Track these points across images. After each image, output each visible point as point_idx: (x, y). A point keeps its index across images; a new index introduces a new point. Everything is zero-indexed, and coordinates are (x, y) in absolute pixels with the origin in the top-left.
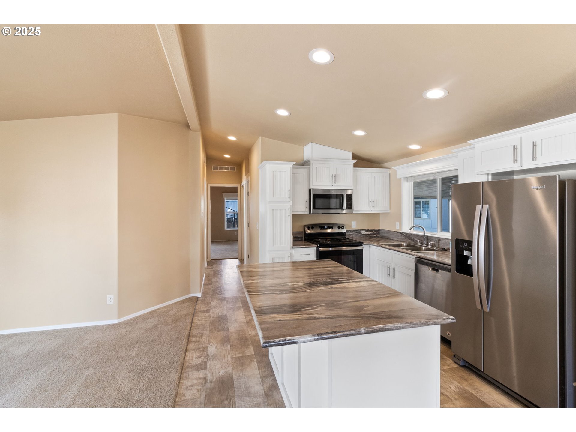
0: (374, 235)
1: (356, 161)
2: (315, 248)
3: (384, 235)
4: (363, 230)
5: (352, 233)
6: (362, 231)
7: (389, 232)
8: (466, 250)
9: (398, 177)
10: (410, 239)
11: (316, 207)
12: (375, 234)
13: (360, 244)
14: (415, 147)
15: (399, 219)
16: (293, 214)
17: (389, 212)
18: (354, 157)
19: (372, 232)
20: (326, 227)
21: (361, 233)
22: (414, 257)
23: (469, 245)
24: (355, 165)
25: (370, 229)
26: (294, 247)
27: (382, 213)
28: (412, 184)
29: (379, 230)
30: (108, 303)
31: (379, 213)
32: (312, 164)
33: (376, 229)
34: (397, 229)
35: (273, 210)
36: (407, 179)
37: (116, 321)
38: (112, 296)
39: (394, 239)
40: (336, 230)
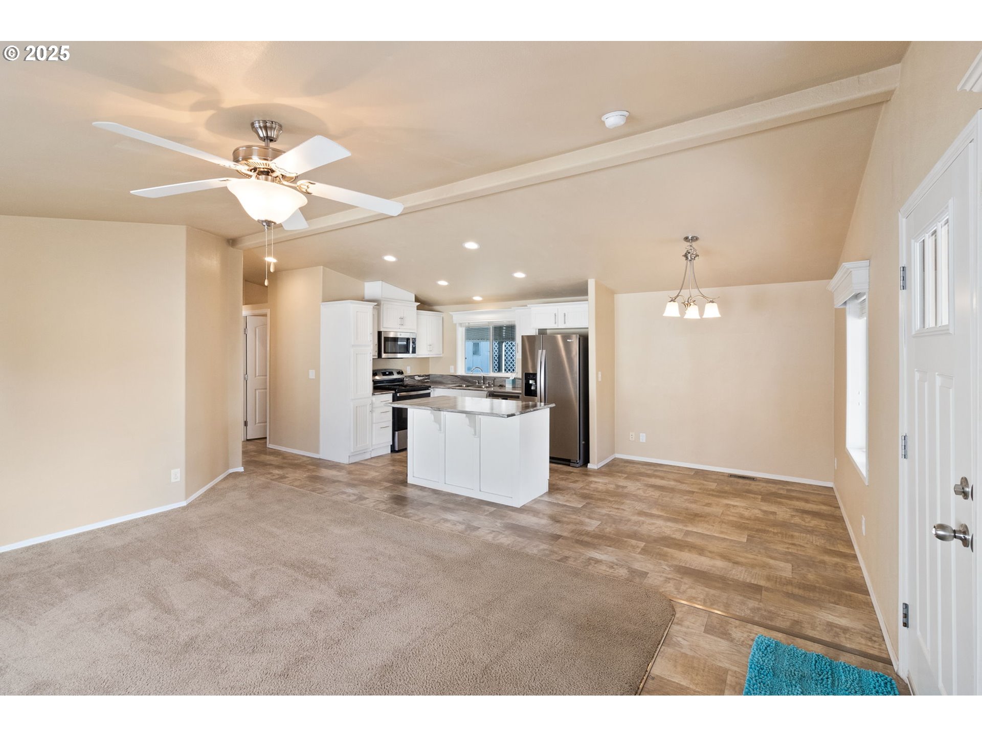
0: (426, 381)
1: (419, 304)
2: (392, 394)
3: (435, 380)
4: (416, 375)
5: (407, 380)
6: (416, 377)
7: (442, 376)
8: (531, 379)
9: (455, 322)
10: (466, 381)
11: (386, 351)
12: (426, 379)
13: (427, 388)
14: (477, 298)
15: (454, 362)
16: (373, 359)
17: (442, 356)
18: (417, 300)
19: (424, 378)
20: (387, 373)
21: (414, 379)
22: (486, 392)
23: (534, 376)
24: (419, 308)
25: (422, 374)
26: (375, 393)
27: (433, 357)
28: (464, 329)
29: (429, 375)
30: (173, 480)
31: (429, 358)
32: (383, 304)
33: (427, 374)
34: (451, 372)
35: (357, 354)
36: (461, 325)
37: (184, 504)
38: (178, 470)
39: (448, 382)
40: (396, 376)
